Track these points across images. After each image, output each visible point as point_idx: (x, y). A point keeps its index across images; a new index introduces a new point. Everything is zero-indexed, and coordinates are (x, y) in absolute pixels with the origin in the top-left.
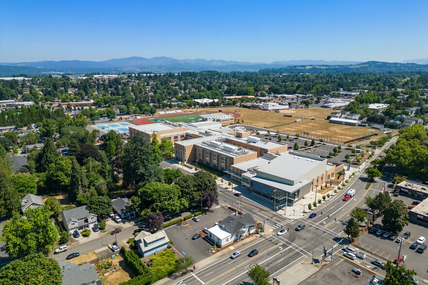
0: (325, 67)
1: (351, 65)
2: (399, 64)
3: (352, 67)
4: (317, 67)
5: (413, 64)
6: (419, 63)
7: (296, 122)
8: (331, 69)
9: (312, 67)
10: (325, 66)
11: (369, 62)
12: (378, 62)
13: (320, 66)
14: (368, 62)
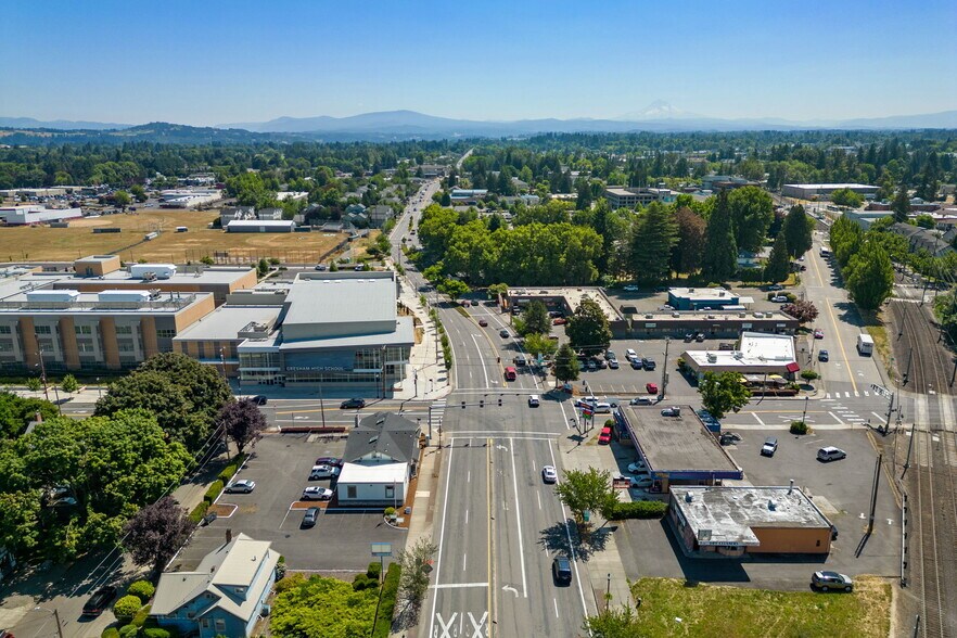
0: (49, 135)
1: (114, 131)
2: (216, 130)
3: (116, 134)
4: (27, 133)
5: (242, 132)
6: (251, 130)
7: (147, 239)
8: (67, 138)
9: (12, 133)
10: (48, 130)
11: (151, 124)
12: (172, 126)
13: (34, 130)
14: (151, 126)
